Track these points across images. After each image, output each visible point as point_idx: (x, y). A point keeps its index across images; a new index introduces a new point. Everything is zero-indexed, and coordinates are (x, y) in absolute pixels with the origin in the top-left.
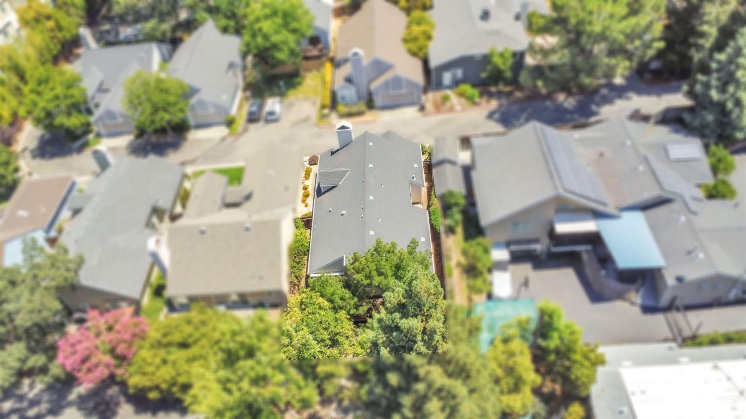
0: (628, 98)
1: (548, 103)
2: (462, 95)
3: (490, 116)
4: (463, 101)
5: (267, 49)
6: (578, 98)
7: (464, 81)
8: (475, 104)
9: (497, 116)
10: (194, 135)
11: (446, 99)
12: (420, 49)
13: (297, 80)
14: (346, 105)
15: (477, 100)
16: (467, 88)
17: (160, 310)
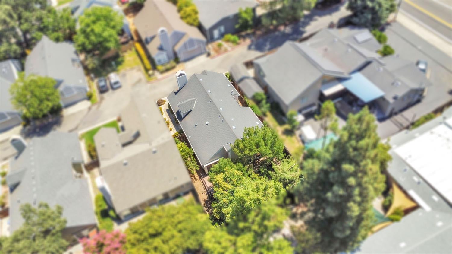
0: (316, 20)
1: (277, 33)
2: (228, 41)
3: (249, 48)
4: (230, 44)
5: (100, 43)
6: (291, 26)
7: (226, 32)
8: (238, 44)
9: (253, 47)
10: (67, 112)
11: (220, 46)
12: (194, 20)
13: (120, 59)
14: (163, 65)
15: (238, 41)
16: (229, 36)
17: (112, 225)
